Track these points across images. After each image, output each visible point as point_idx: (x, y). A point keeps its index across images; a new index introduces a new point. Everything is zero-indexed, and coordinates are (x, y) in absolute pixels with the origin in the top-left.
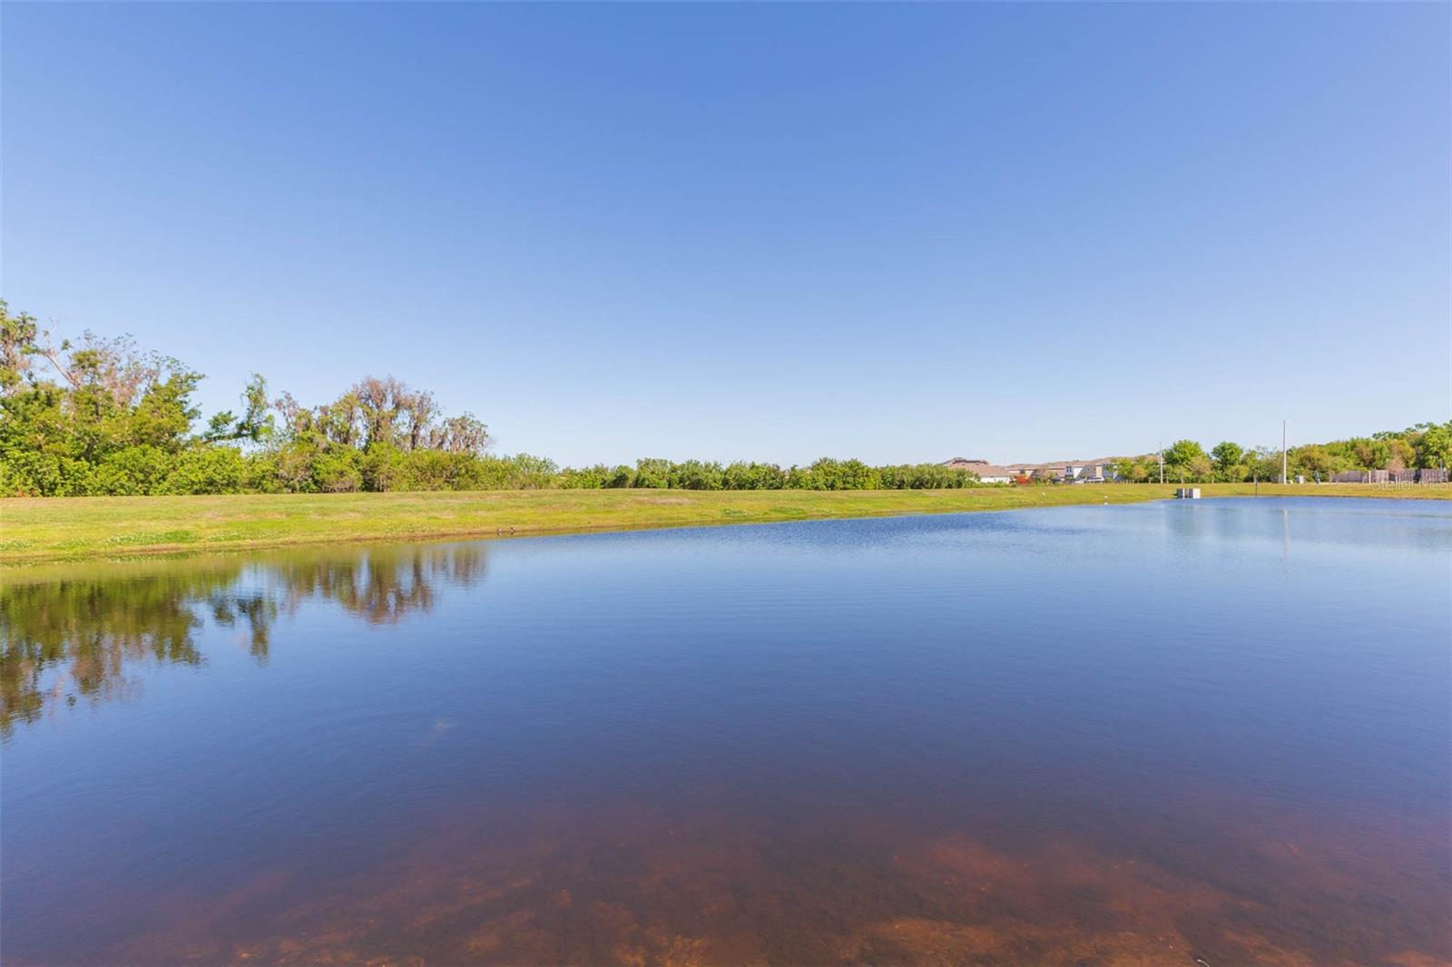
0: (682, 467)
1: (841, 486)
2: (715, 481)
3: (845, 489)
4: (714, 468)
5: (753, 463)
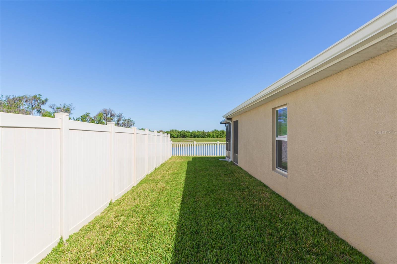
2: (189, 135)
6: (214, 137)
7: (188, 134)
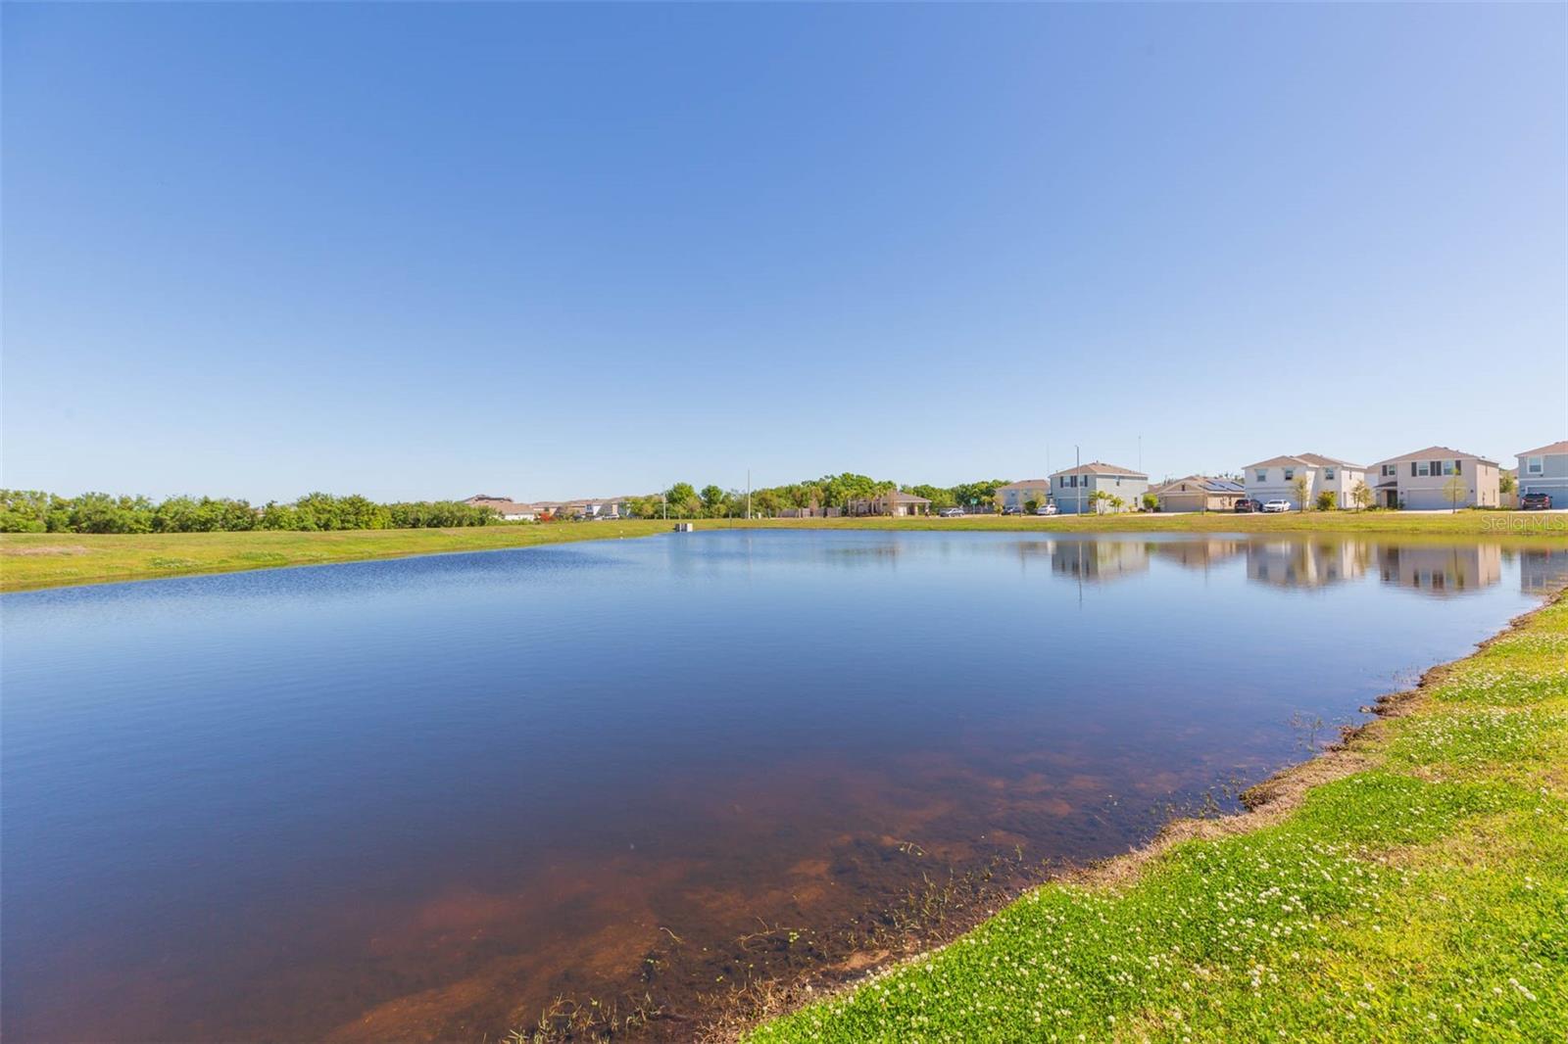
0: (76, 503)
1: (339, 526)
2: (137, 522)
3: (344, 528)
4: (137, 503)
5: (206, 497)
6: (304, 529)
7: (128, 515)
